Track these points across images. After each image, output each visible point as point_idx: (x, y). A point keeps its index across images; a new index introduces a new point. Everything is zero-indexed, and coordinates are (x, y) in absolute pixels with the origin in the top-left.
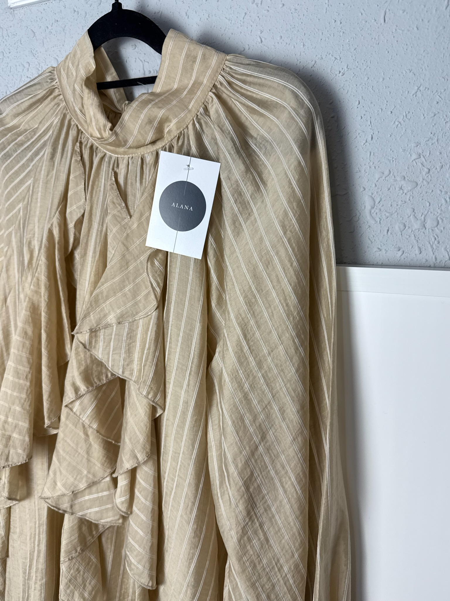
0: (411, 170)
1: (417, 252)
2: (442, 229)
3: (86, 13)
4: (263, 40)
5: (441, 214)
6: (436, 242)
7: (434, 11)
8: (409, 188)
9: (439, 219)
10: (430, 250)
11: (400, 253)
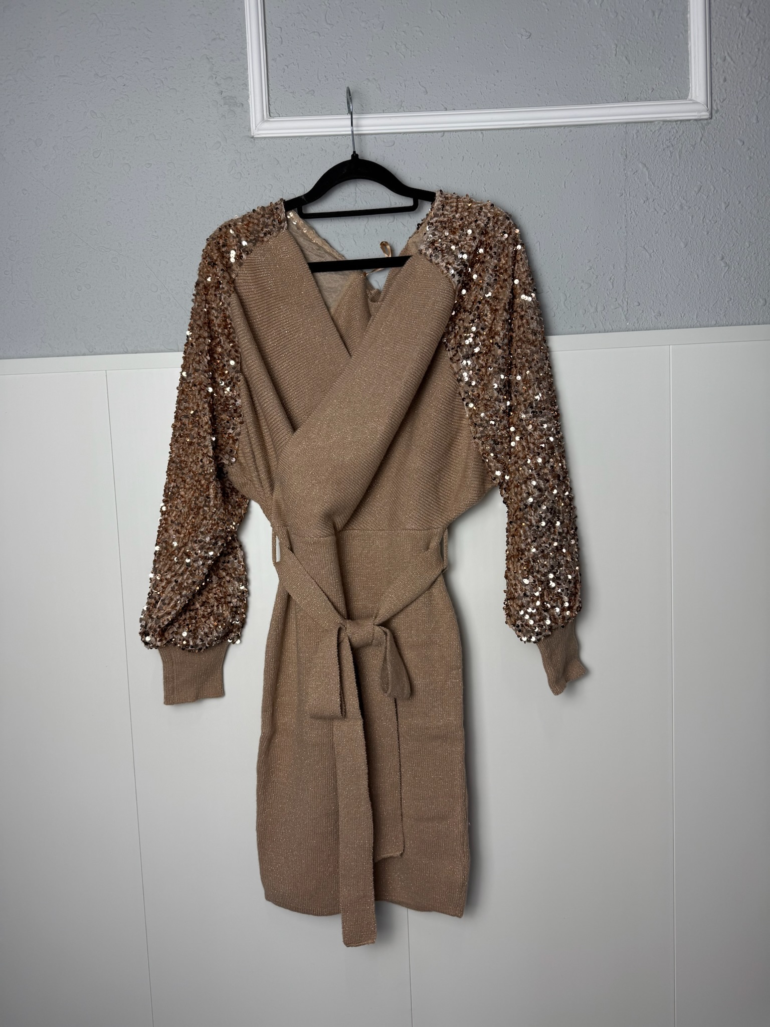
0: (586, 277)
1: (594, 327)
3: (334, 152)
4: (486, 189)
10: (601, 325)
11: (584, 328)
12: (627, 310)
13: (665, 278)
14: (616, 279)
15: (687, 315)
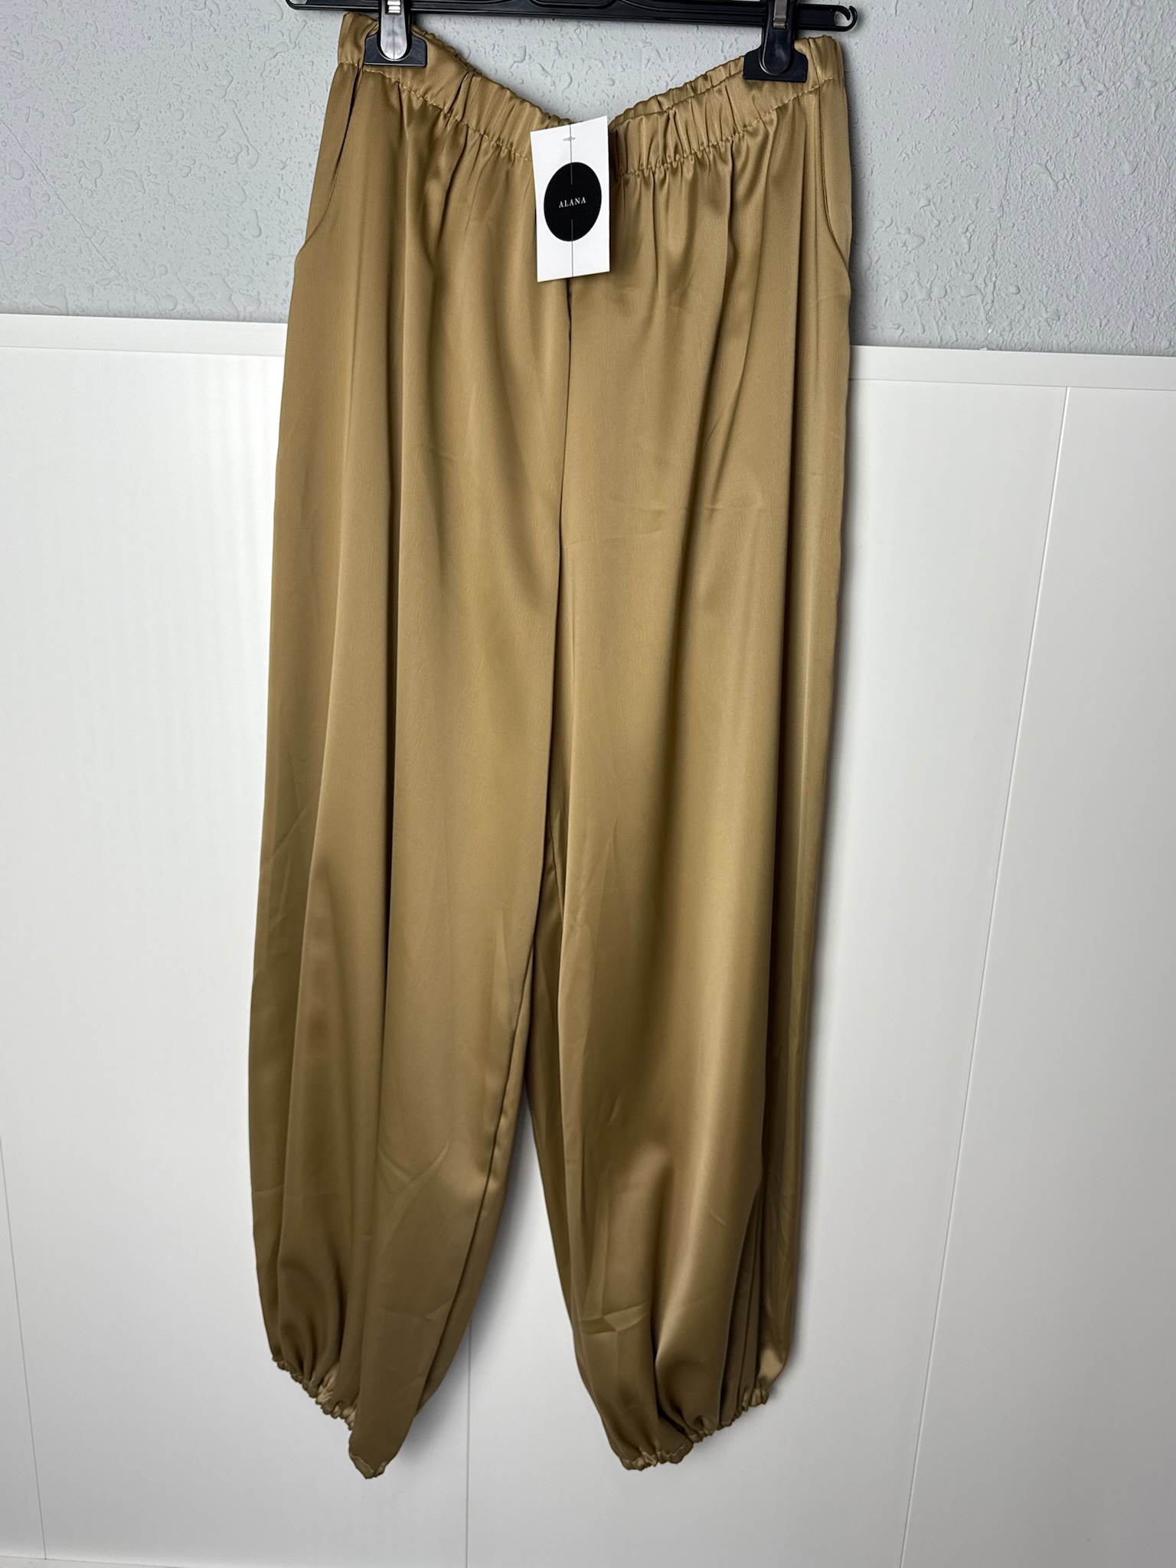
0: (917, 221)
1: (920, 331)
2: (950, 300)
5: (949, 281)
6: (943, 318)
7: (956, 12)
8: (915, 245)
9: (947, 287)
10: (935, 327)
11: (900, 331)
12: (993, 301)
13: (1080, 238)
14: (977, 233)
15: (1113, 322)
